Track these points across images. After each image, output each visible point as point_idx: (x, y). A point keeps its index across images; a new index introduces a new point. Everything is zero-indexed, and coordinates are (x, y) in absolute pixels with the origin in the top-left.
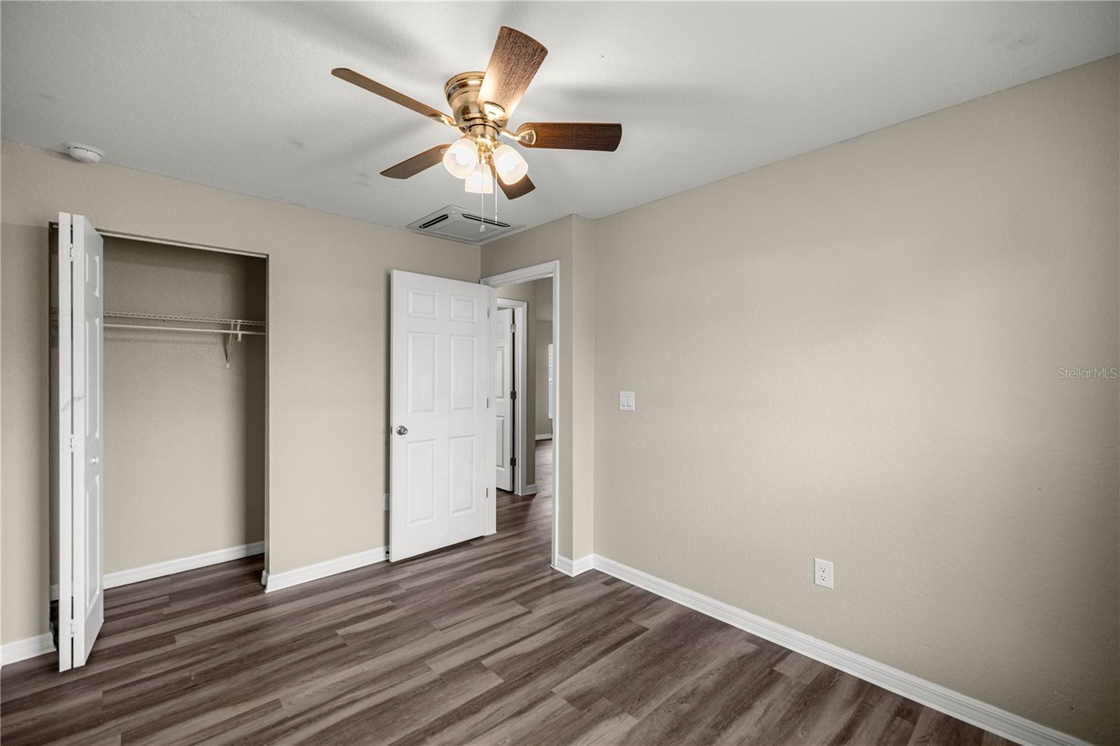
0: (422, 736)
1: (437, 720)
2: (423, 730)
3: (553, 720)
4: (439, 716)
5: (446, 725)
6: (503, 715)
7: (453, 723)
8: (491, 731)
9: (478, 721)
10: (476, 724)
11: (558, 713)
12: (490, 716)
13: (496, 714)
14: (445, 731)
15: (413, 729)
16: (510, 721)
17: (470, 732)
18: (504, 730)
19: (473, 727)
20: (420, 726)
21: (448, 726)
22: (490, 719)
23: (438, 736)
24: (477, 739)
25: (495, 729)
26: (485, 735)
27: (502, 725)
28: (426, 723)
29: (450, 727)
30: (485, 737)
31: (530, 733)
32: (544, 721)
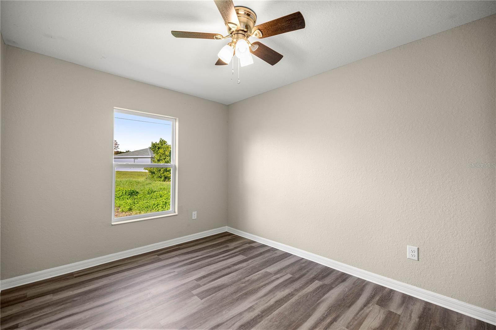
0: (263, 314)
1: (260, 322)
2: (264, 317)
3: (202, 321)
4: (259, 324)
5: (255, 320)
6: (227, 324)
7: (251, 320)
8: (232, 317)
9: (239, 321)
10: (240, 320)
11: (198, 325)
12: (234, 324)
13: (231, 325)
14: (254, 317)
15: (270, 317)
16: (224, 321)
17: (242, 317)
18: (226, 317)
19: (241, 319)
20: (266, 318)
21: (253, 319)
22: (233, 323)
23: (256, 315)
24: (238, 313)
25: (231, 317)
26: (235, 315)
27: (227, 319)
28: (264, 320)
29: (252, 318)
30: (235, 314)
31: (214, 315)
32: (206, 321)
